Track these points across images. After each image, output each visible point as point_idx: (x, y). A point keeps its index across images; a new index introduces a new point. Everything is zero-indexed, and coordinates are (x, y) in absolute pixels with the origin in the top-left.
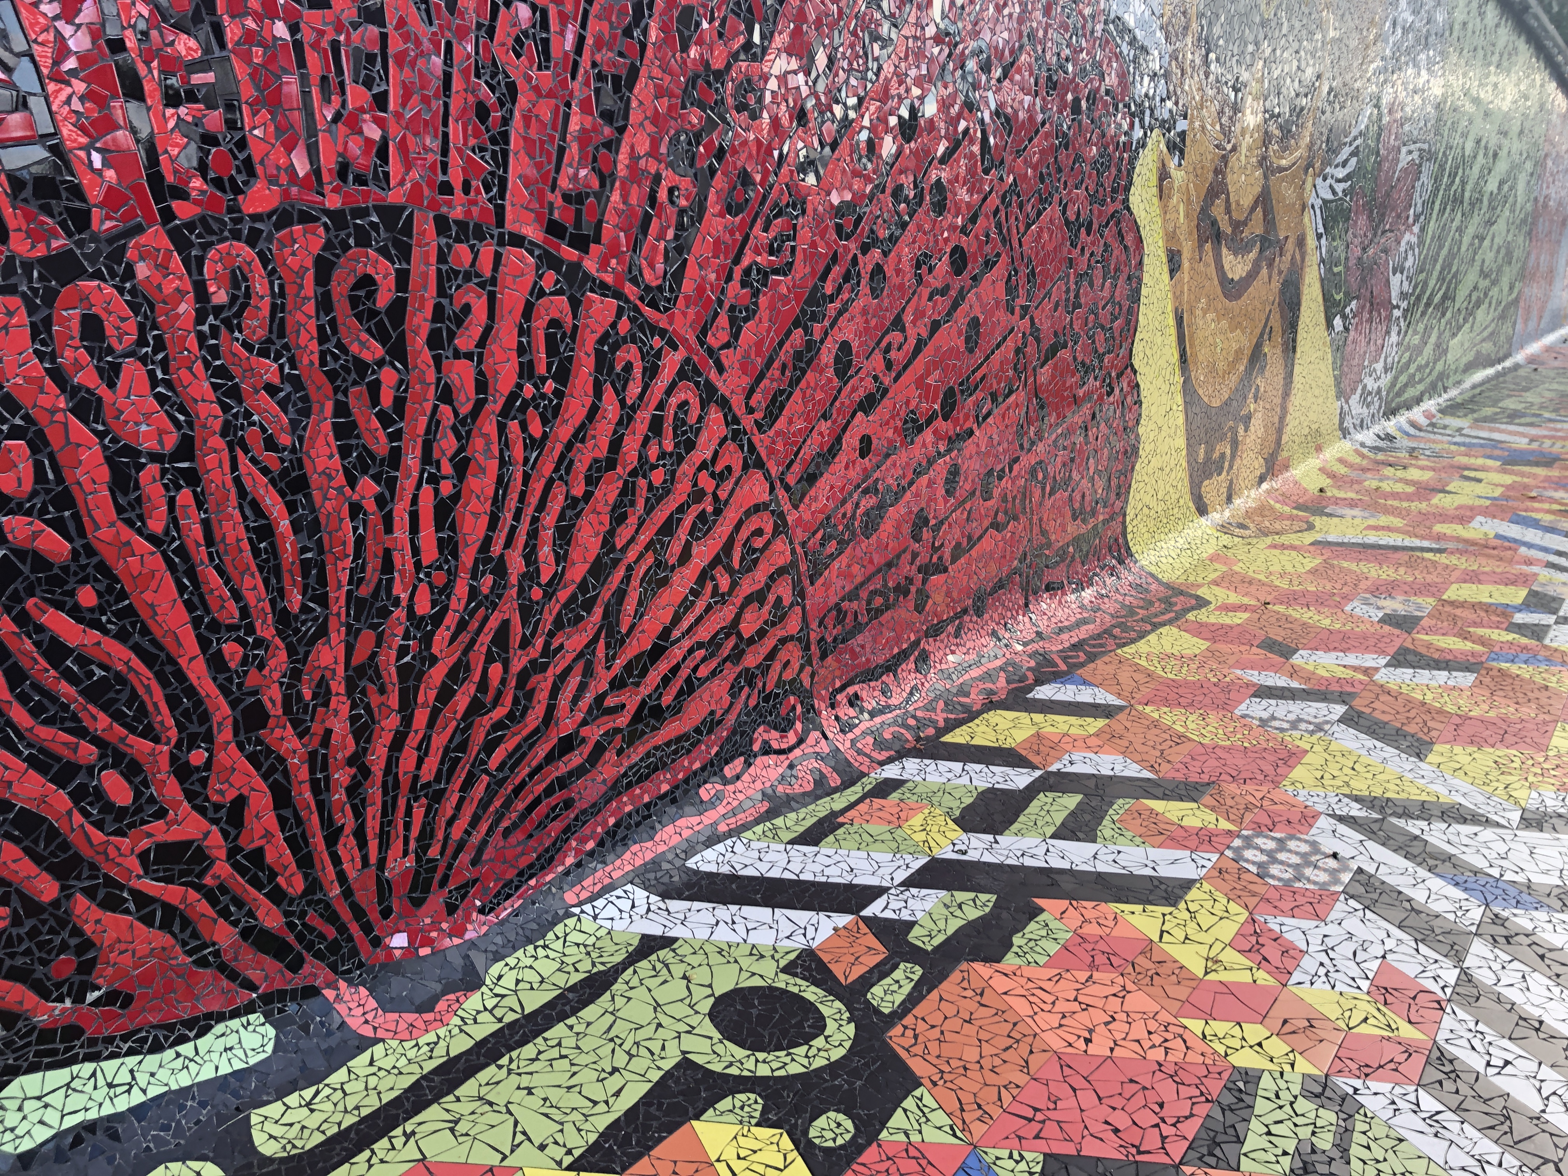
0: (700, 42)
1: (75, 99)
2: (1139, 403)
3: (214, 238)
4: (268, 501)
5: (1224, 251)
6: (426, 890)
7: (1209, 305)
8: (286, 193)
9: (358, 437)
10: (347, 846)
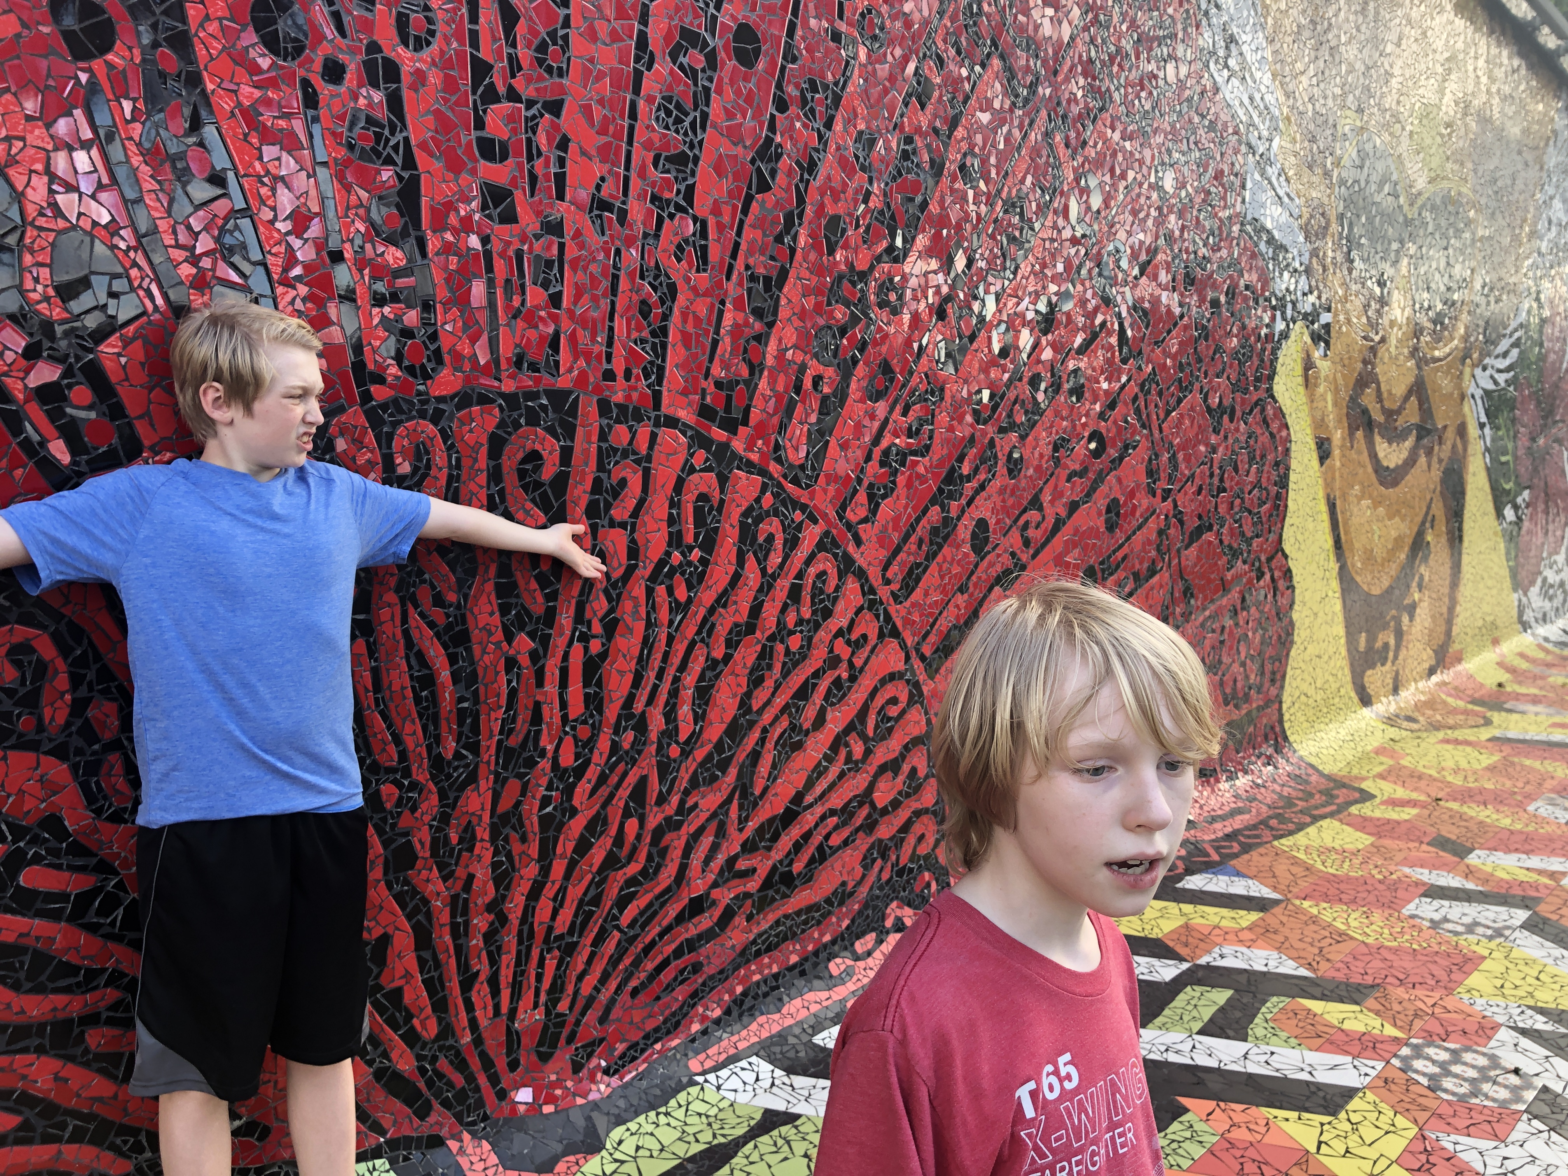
0: (846, 247)
1: (298, 300)
2: (1292, 588)
3: (403, 417)
4: (432, 653)
5: (1378, 439)
6: (554, 1045)
7: (1363, 492)
8: (467, 379)
9: (517, 596)
10: (481, 992)
